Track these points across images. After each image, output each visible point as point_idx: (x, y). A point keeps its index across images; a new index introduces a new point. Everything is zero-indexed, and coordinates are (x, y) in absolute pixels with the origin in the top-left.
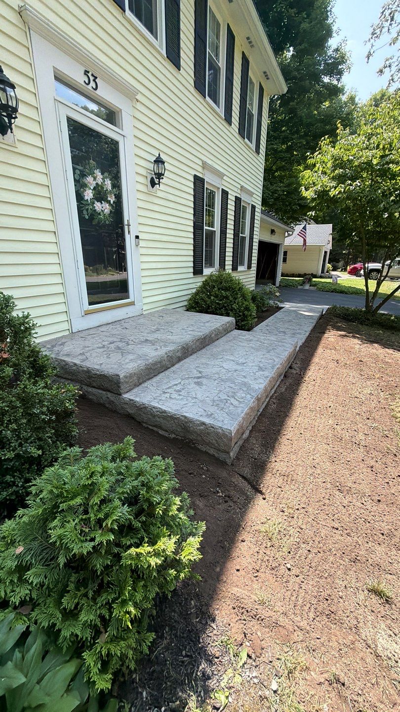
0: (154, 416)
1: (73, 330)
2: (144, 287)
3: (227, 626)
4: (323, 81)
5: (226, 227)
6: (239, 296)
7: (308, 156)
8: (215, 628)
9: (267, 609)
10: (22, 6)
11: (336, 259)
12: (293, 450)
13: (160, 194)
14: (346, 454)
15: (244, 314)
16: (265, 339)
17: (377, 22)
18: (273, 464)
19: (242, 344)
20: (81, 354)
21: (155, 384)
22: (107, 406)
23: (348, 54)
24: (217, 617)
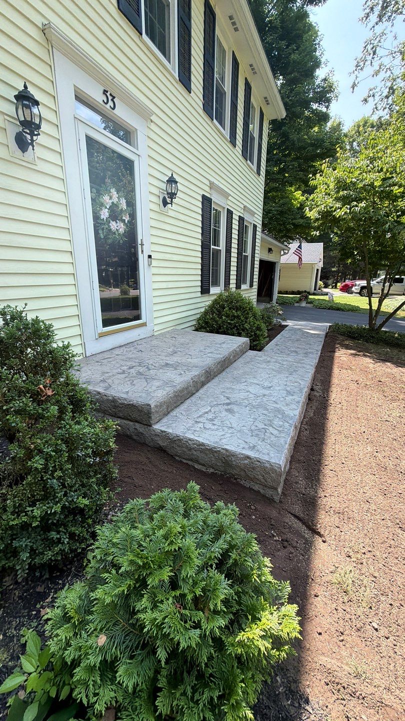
0: (190, 449)
1: (87, 352)
2: (156, 308)
3: (325, 708)
4: (312, 108)
5: (231, 246)
6: (250, 315)
7: (310, 178)
8: (311, 712)
9: (365, 684)
10: (46, 25)
11: (326, 276)
12: (340, 482)
13: (171, 213)
14: (395, 485)
15: (255, 334)
16: (283, 361)
17: (360, 55)
18: (325, 500)
19: (261, 366)
20: (102, 381)
21: (184, 413)
22: (135, 437)
23: (335, 84)
24: (310, 697)
